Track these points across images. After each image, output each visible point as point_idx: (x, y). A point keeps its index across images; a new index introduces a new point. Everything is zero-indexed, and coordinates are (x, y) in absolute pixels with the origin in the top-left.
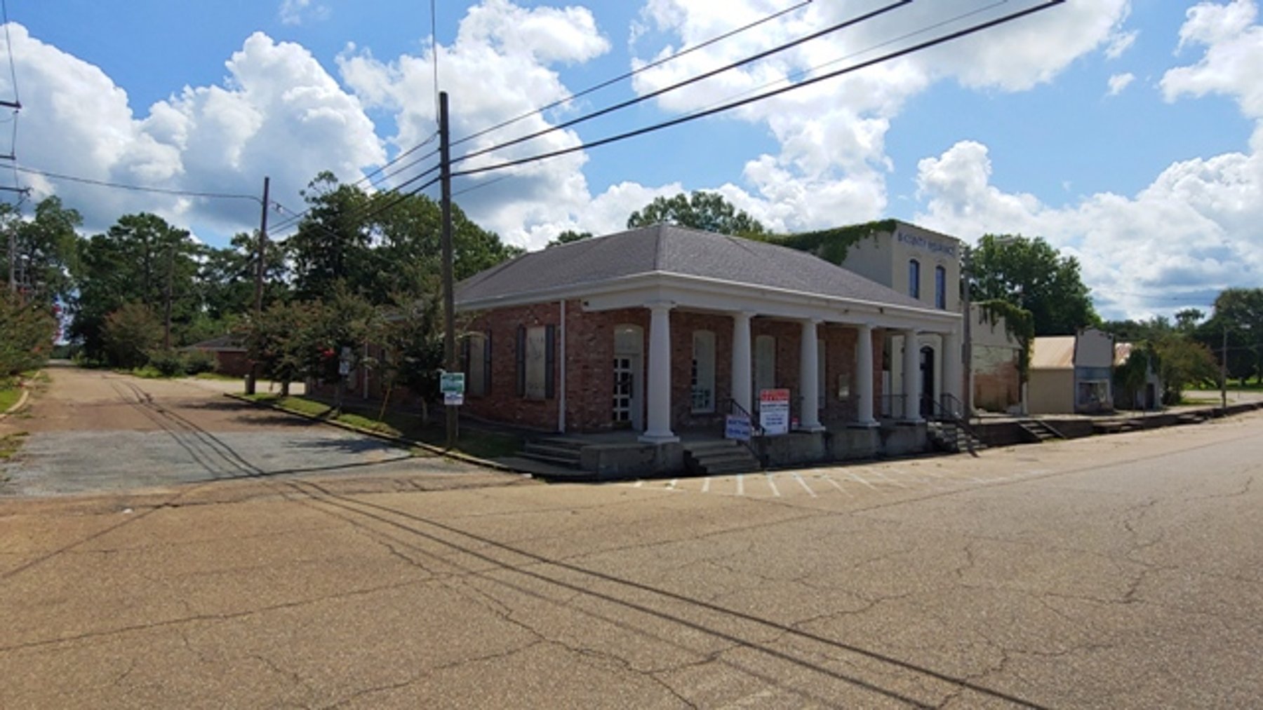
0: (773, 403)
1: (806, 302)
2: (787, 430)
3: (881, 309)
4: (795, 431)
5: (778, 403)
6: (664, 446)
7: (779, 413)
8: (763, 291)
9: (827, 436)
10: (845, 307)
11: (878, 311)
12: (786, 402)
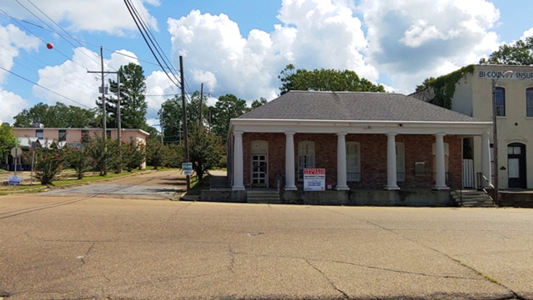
0: (313, 175)
1: (333, 125)
2: (324, 189)
3: (401, 125)
4: (330, 189)
5: (316, 175)
6: (235, 192)
7: (318, 181)
8: (298, 122)
9: (349, 193)
10: (367, 125)
11: (399, 126)
12: (324, 175)
